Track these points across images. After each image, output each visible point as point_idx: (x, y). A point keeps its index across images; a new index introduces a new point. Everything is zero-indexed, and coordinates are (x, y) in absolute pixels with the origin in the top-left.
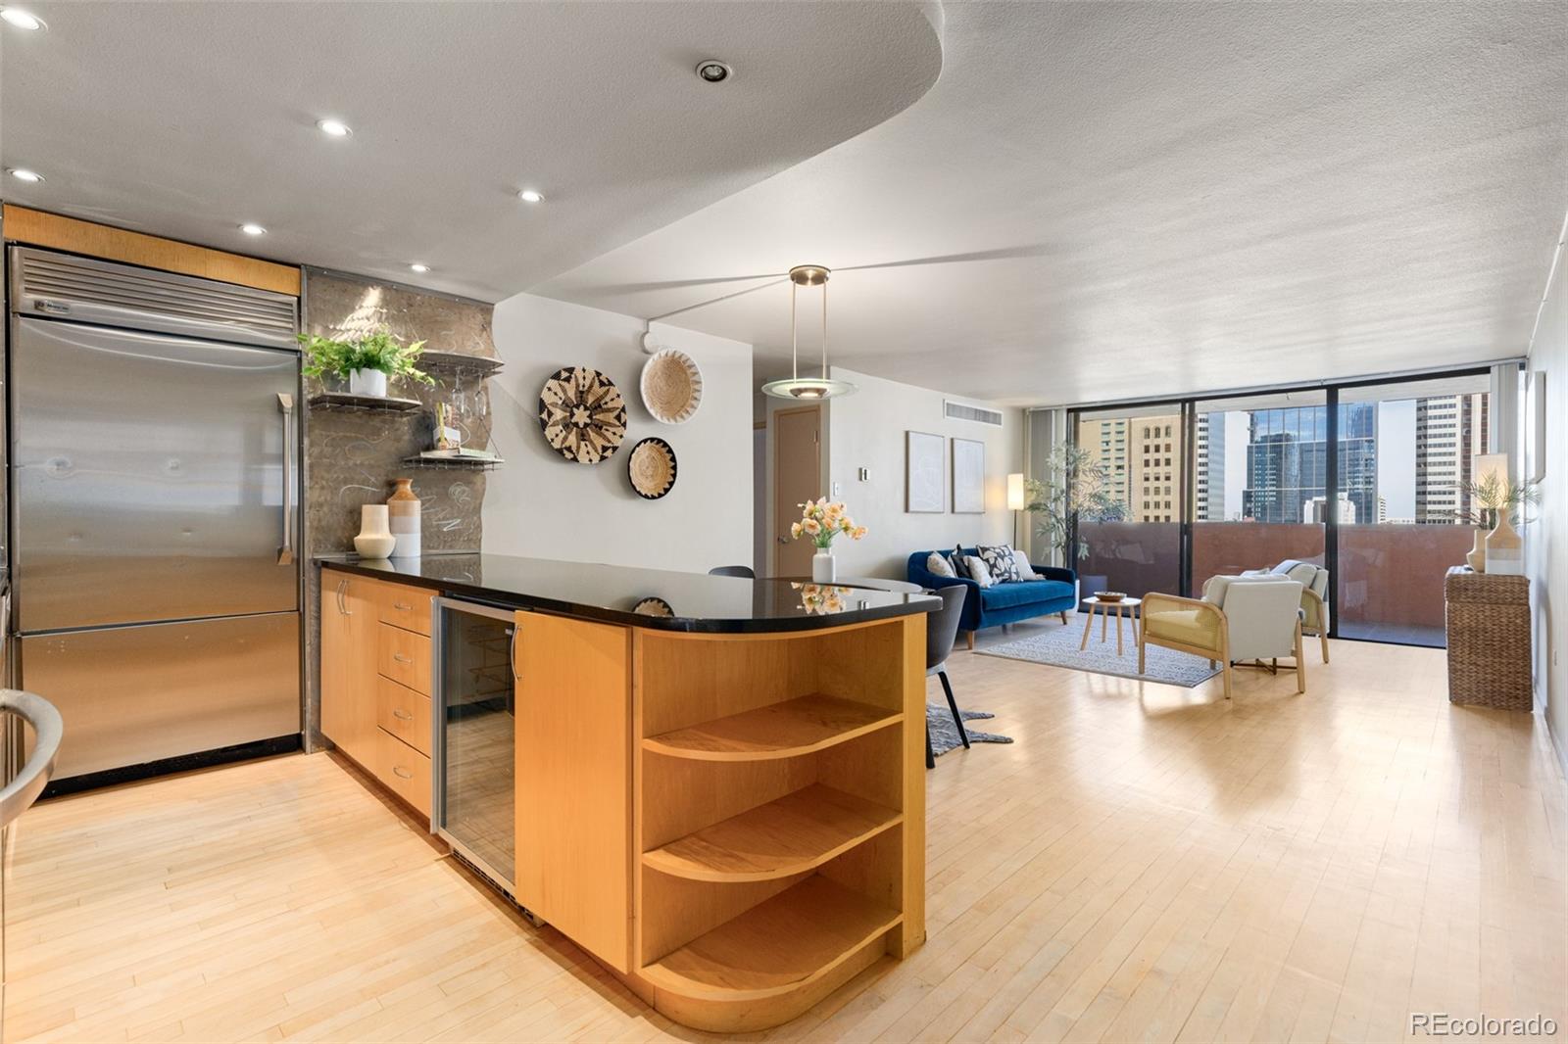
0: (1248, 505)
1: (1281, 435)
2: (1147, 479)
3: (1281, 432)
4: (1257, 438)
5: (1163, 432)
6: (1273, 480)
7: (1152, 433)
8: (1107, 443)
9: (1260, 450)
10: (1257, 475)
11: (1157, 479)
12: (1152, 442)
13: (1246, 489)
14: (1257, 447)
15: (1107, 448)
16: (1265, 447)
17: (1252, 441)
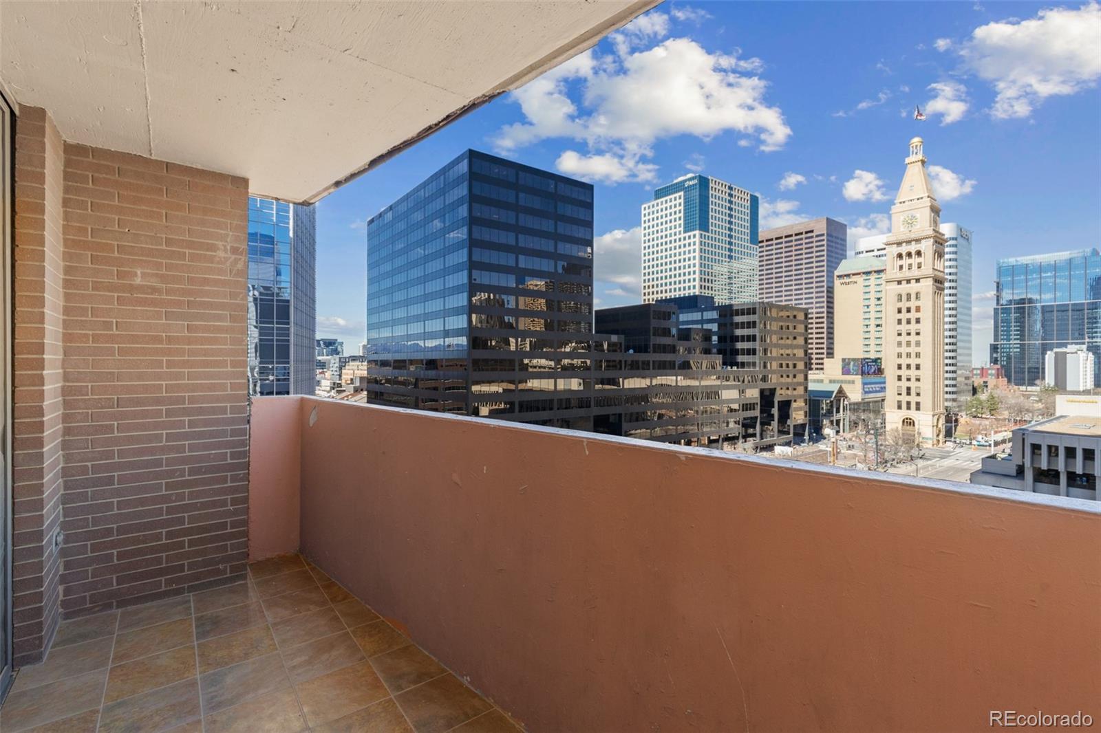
0: (995, 355)
1: (1024, 299)
2: (900, 335)
3: (1024, 297)
4: (1003, 302)
5: (913, 296)
6: (1017, 335)
7: (904, 298)
8: (868, 306)
9: (1006, 311)
10: (1002, 331)
11: (909, 334)
12: (904, 305)
13: (993, 343)
14: (1002, 309)
15: (868, 310)
16: (1011, 308)
17: (998, 304)
